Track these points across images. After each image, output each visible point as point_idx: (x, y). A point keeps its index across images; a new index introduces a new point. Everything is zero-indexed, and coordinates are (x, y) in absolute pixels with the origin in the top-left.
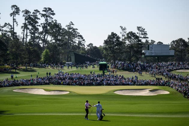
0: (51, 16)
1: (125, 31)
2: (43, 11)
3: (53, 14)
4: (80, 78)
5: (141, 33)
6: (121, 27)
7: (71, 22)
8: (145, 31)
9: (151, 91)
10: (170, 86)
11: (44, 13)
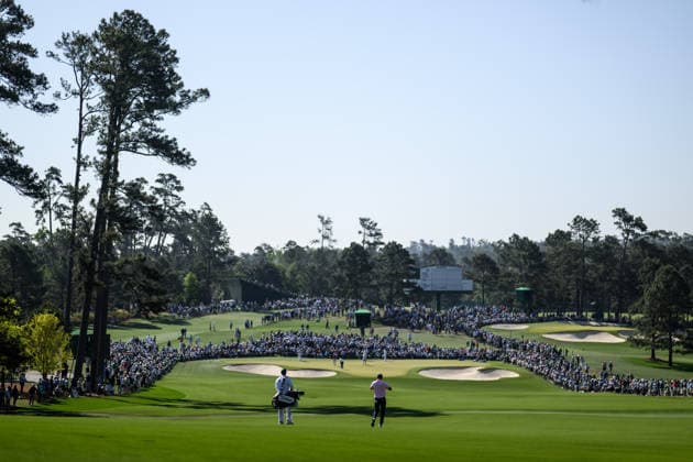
0: (175, 192)
1: (329, 226)
2: (158, 181)
3: (180, 189)
4: (326, 343)
5: (367, 232)
6: (322, 218)
7: (206, 204)
8: (377, 227)
9: (482, 371)
10: (509, 362)
11: (159, 186)
